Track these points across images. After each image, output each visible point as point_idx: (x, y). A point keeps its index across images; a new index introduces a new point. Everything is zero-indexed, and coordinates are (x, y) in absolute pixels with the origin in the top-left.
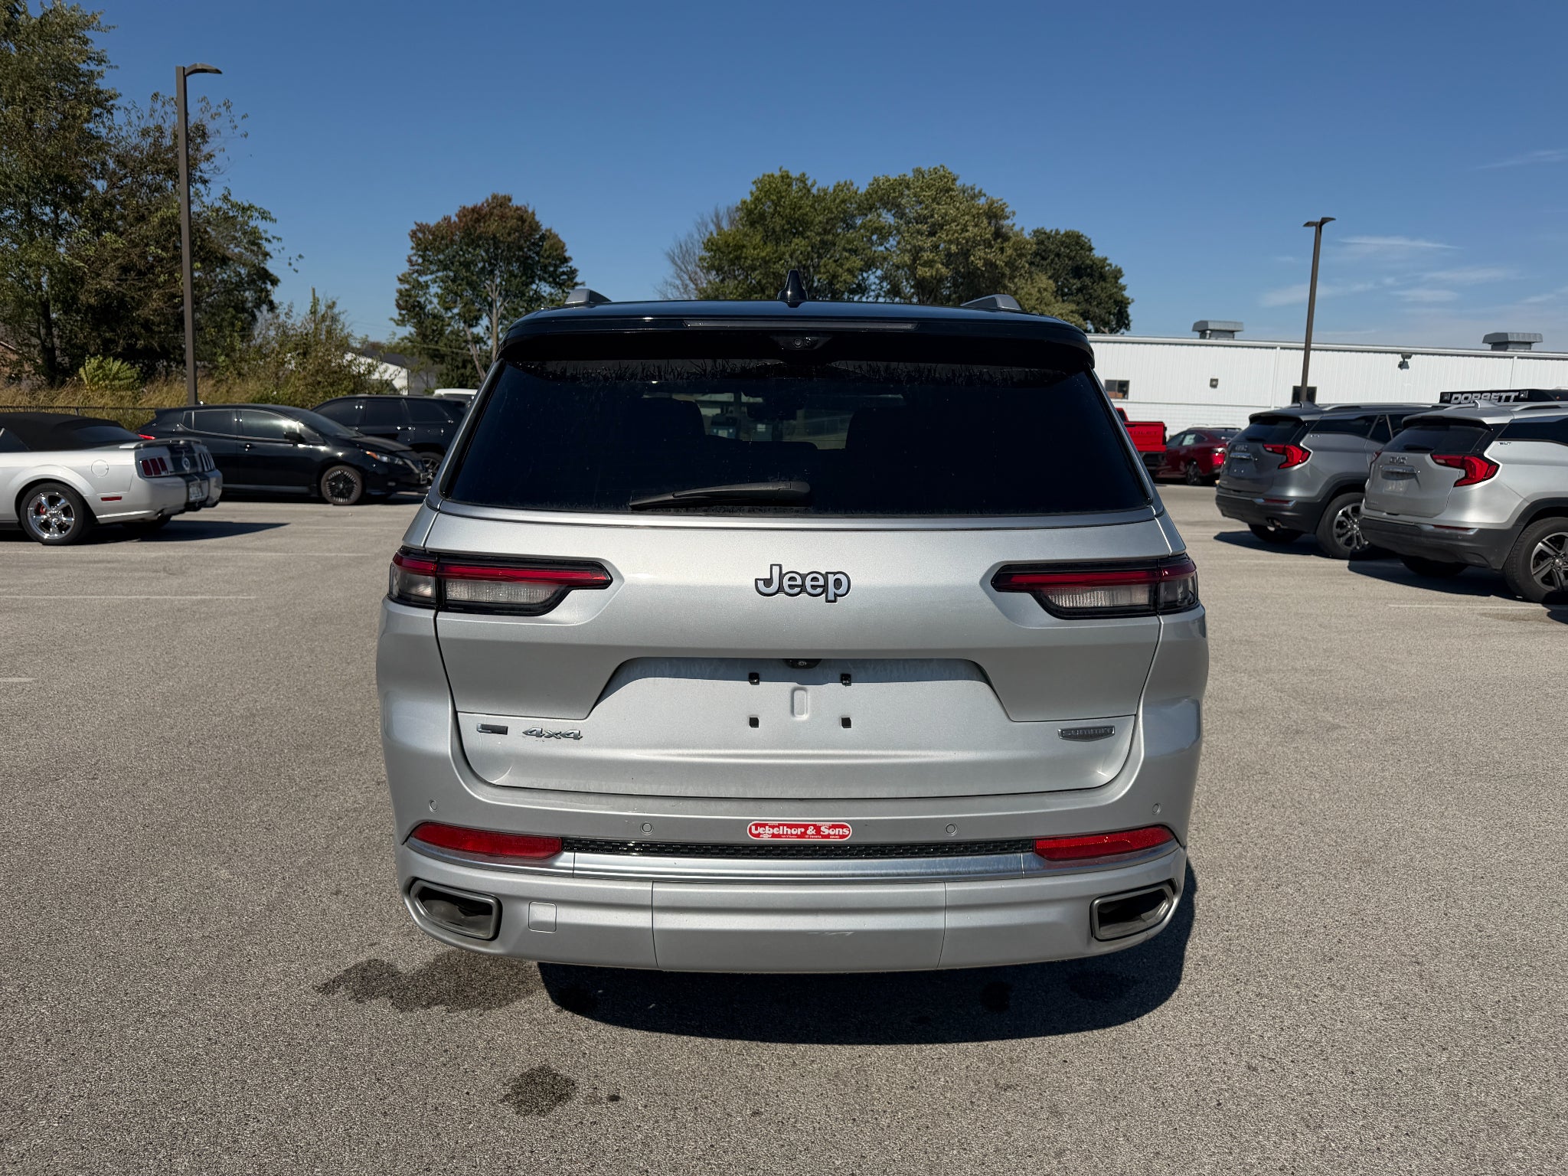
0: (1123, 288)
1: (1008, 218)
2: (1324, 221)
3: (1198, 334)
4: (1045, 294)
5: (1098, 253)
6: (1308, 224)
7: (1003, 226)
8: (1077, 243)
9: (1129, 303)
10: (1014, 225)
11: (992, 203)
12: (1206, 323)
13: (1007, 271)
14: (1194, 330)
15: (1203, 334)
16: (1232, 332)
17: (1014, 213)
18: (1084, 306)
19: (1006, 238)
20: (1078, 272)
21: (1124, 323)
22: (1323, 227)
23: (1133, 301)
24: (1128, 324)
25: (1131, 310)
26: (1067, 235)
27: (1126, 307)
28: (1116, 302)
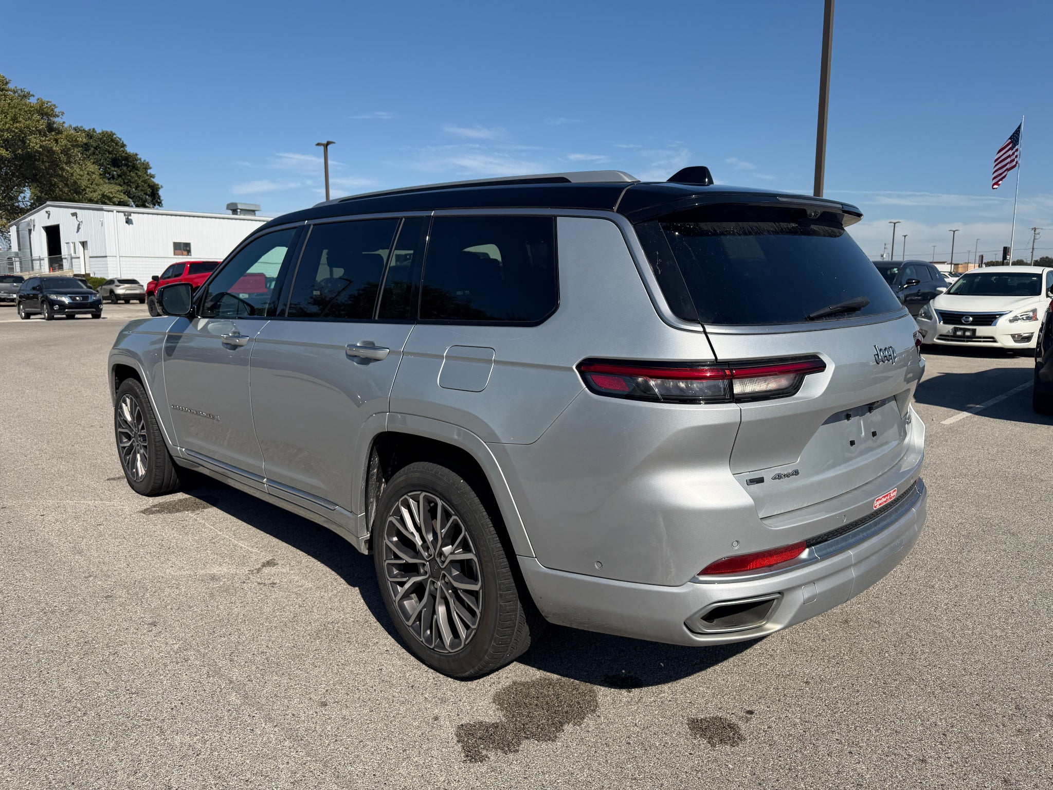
0: (153, 176)
1: (58, 116)
2: (328, 143)
3: (230, 212)
4: (94, 176)
5: (130, 149)
6: (318, 144)
7: (54, 123)
8: (112, 140)
9: (159, 188)
10: (64, 123)
11: (43, 103)
12: (236, 204)
13: (63, 158)
14: (228, 208)
15: (235, 211)
16: (254, 211)
17: (63, 113)
18: (125, 187)
19: (59, 132)
20: (116, 162)
21: (157, 202)
22: (329, 147)
23: (162, 187)
24: (161, 202)
25: (161, 192)
26: (104, 134)
27: (157, 191)
28: (149, 186)
